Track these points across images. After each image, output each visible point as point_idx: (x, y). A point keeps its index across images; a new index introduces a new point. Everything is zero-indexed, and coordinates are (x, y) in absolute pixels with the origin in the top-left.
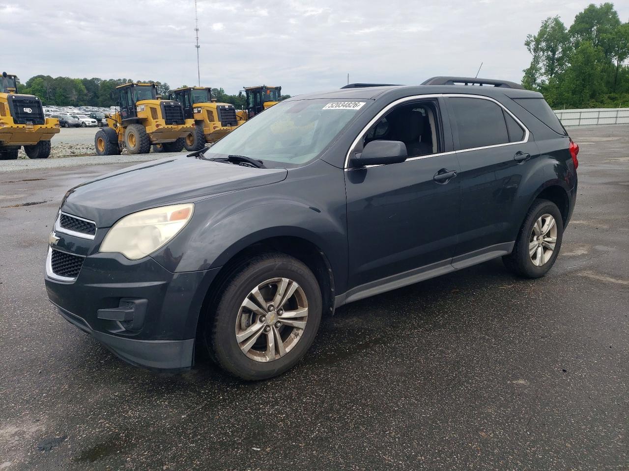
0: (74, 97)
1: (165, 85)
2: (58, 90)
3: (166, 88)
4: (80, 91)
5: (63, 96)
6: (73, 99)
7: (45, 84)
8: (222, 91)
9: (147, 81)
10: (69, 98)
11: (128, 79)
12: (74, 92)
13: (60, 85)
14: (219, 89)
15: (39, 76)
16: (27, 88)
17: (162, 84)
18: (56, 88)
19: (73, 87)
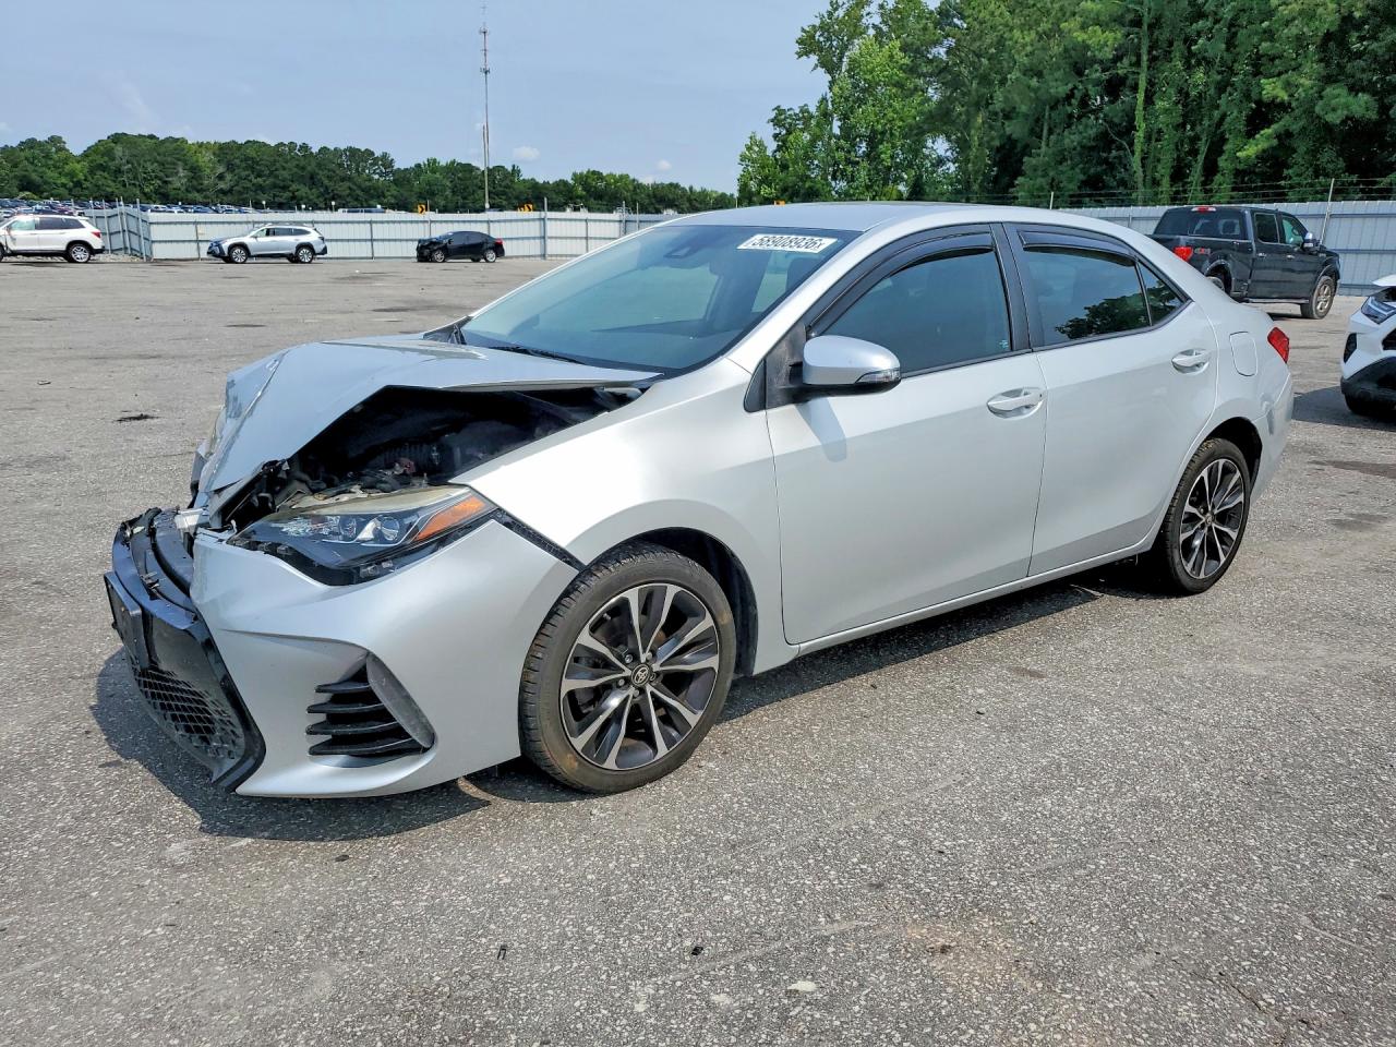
0: (179, 179)
1: (385, 156)
2: (151, 168)
3: (386, 161)
4: (195, 171)
6: (178, 185)
7: (119, 150)
8: (516, 171)
9: (343, 147)
10: (170, 182)
12: (181, 170)
13: (154, 154)
14: (510, 169)
16: (78, 162)
17: (378, 153)
18: (145, 161)
19: (179, 160)
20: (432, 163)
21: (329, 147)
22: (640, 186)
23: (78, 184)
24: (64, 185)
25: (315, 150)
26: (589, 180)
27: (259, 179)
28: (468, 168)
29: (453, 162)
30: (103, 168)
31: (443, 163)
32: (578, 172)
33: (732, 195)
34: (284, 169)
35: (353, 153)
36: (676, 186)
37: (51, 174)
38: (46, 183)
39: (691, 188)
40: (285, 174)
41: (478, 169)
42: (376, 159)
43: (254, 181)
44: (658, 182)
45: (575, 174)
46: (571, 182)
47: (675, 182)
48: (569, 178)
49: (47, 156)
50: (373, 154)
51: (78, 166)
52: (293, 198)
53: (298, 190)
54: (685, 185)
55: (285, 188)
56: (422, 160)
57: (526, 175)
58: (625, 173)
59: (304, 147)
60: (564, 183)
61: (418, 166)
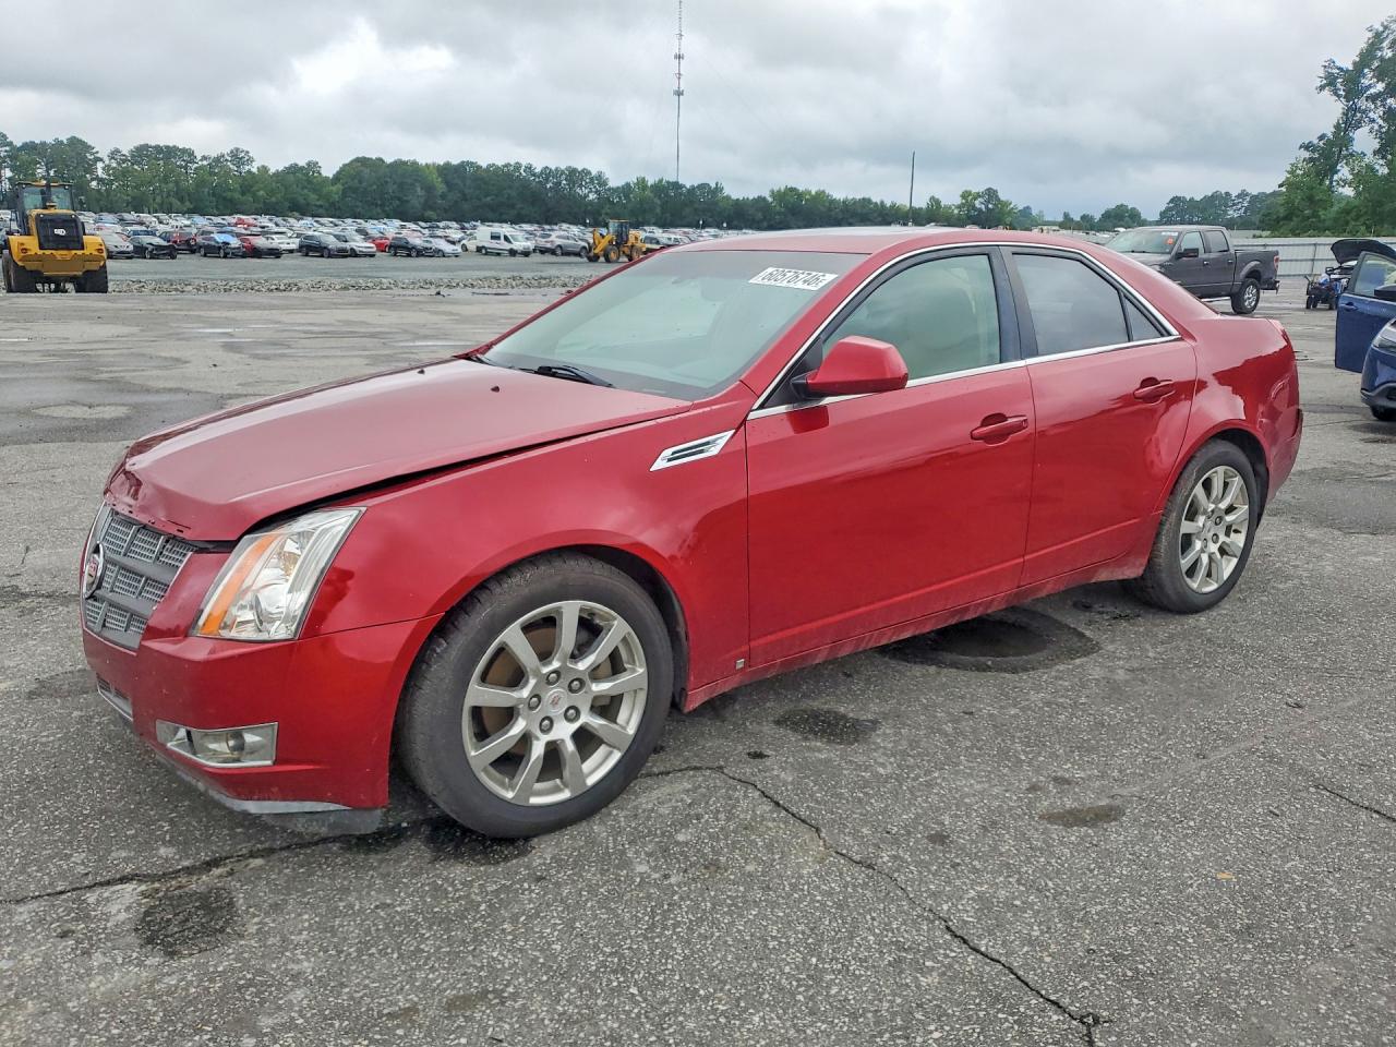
1: (599, 176)
2: (391, 188)
3: (600, 180)
4: (429, 189)
5: (399, 199)
6: (416, 203)
8: (718, 189)
9: (563, 167)
10: (407, 201)
11: (524, 164)
12: (419, 189)
13: (394, 176)
14: (713, 185)
15: (357, 160)
16: (331, 184)
17: (593, 174)
18: (386, 182)
19: (416, 180)
20: (642, 182)
21: (550, 166)
22: (833, 201)
23: (333, 204)
24: (321, 206)
25: (538, 170)
26: (787, 198)
27: (489, 199)
28: (676, 186)
29: (661, 181)
30: (355, 190)
31: (651, 181)
32: (776, 189)
33: (921, 209)
34: (510, 187)
35: (572, 172)
36: (869, 201)
37: (313, 197)
38: (308, 204)
39: (882, 202)
40: (514, 194)
41: (684, 186)
42: (592, 179)
43: (484, 200)
44: (850, 197)
45: (772, 192)
46: (770, 200)
47: (867, 197)
48: (767, 195)
49: (309, 181)
50: (589, 173)
51: (334, 188)
52: (519, 214)
53: (522, 208)
54: (876, 199)
55: (513, 206)
56: (633, 180)
57: (726, 192)
58: (822, 189)
59: (529, 168)
60: (761, 199)
61: (628, 184)
